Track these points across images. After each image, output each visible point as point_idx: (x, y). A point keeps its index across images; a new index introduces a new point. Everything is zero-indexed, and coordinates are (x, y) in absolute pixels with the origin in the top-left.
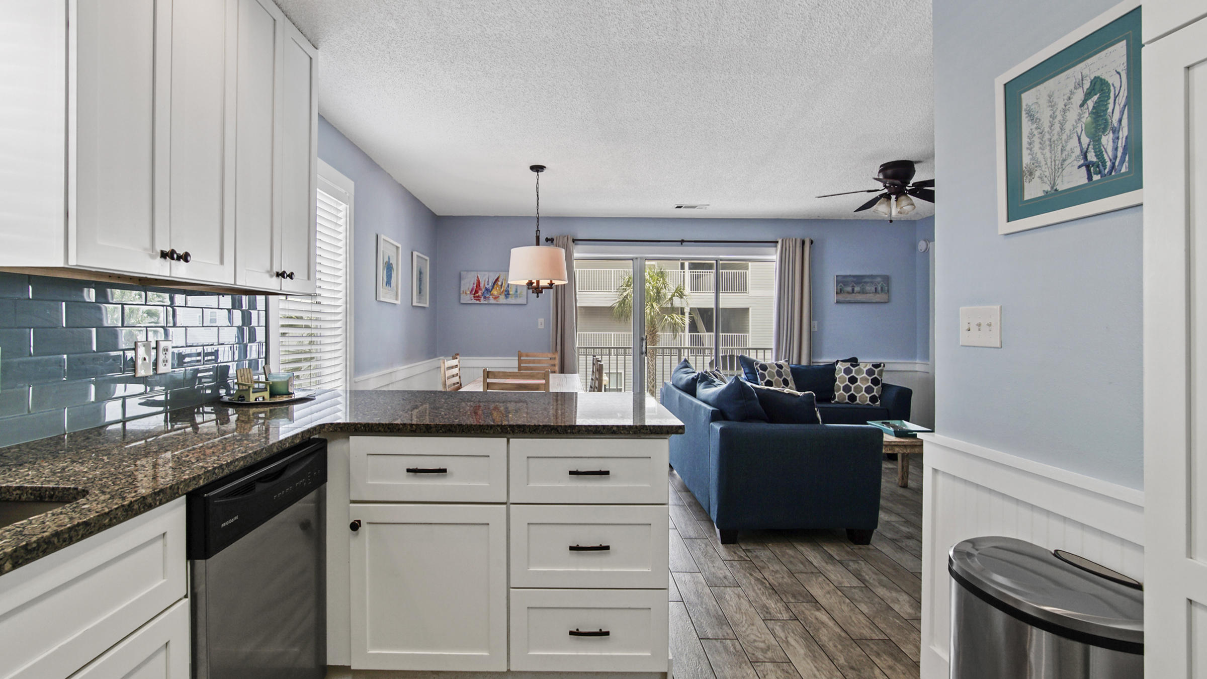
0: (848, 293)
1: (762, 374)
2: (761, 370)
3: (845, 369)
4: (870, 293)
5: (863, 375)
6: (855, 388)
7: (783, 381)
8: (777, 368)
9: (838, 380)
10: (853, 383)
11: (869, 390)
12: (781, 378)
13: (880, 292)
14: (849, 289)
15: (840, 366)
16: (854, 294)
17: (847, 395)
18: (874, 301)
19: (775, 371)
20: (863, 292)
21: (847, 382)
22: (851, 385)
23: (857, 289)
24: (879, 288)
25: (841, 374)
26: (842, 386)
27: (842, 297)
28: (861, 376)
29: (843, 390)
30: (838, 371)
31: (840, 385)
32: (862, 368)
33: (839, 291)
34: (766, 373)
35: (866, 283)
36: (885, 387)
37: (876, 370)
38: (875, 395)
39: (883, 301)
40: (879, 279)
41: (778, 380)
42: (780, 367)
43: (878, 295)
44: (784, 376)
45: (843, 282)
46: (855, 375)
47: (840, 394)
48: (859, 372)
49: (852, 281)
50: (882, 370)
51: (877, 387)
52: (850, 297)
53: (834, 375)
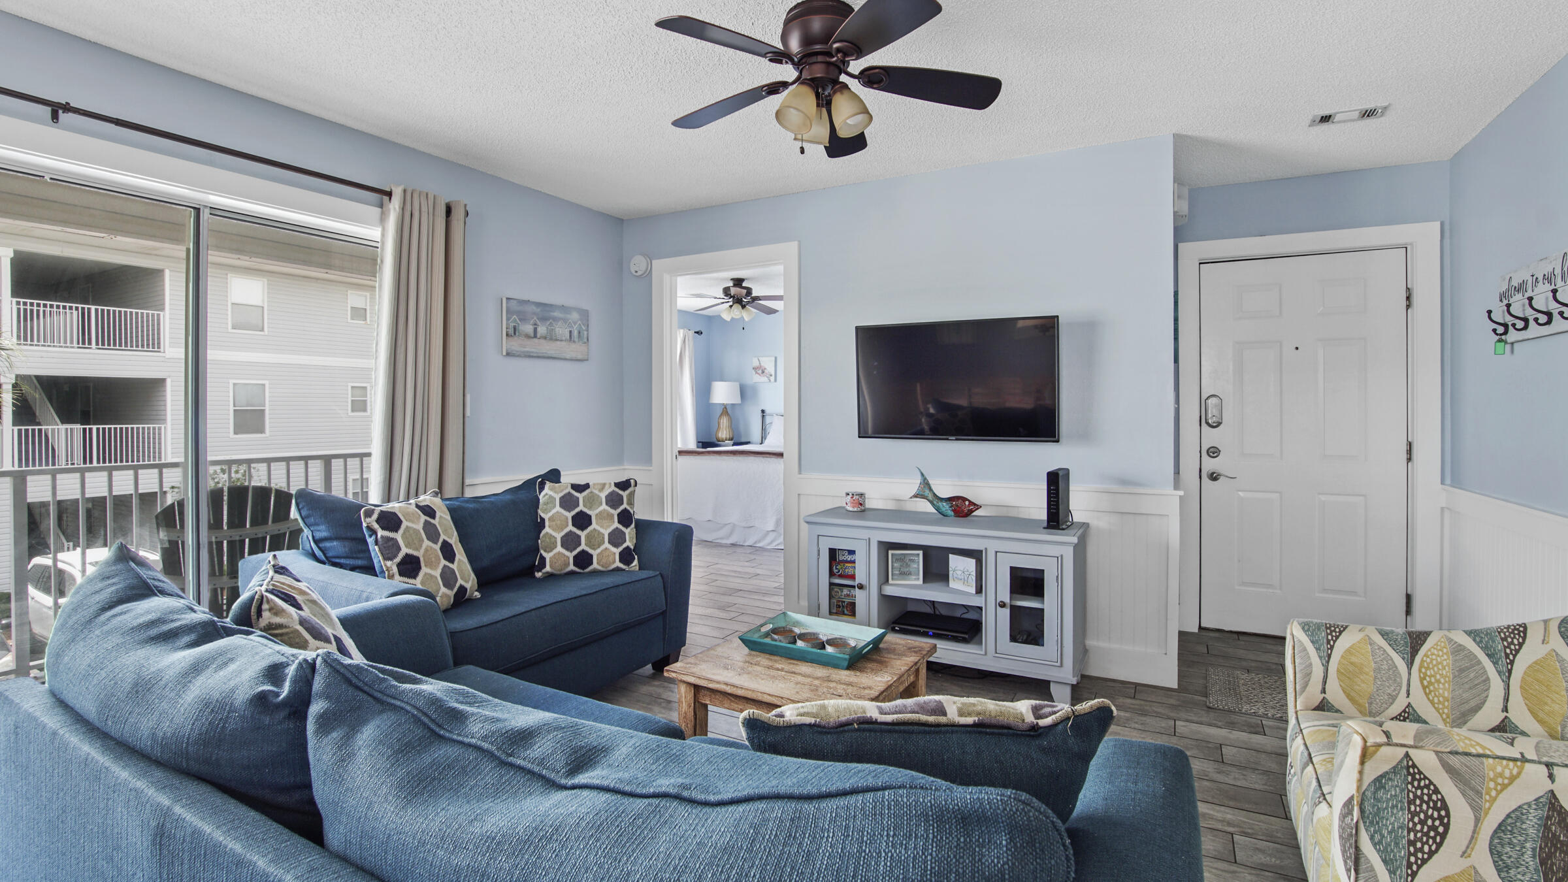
0: (528, 336)
1: (388, 540)
2: (383, 528)
3: (562, 499)
4: (561, 341)
5: (601, 508)
6: (587, 536)
7: (441, 549)
8: (423, 518)
9: (547, 523)
10: (582, 528)
11: (616, 538)
12: (436, 542)
13: (576, 340)
14: (528, 328)
15: (551, 493)
16: (535, 340)
17: (571, 555)
18: (568, 357)
19: (419, 526)
20: (550, 337)
21: (571, 528)
22: (578, 532)
23: (542, 330)
24: (575, 333)
25: (554, 511)
26: (558, 536)
27: (516, 344)
28: (597, 511)
29: (562, 546)
30: (546, 504)
31: (554, 534)
32: (596, 492)
33: (511, 331)
34: (398, 536)
35: (555, 319)
36: (643, 527)
37: (625, 494)
38: (628, 548)
39: (580, 357)
40: (575, 316)
41: (431, 547)
42: (429, 511)
43: (573, 346)
44: (443, 537)
45: (518, 313)
46: (585, 510)
47: (556, 556)
48: (592, 501)
49: (534, 313)
50: (632, 494)
51: (629, 529)
52: (532, 346)
53: (537, 512)
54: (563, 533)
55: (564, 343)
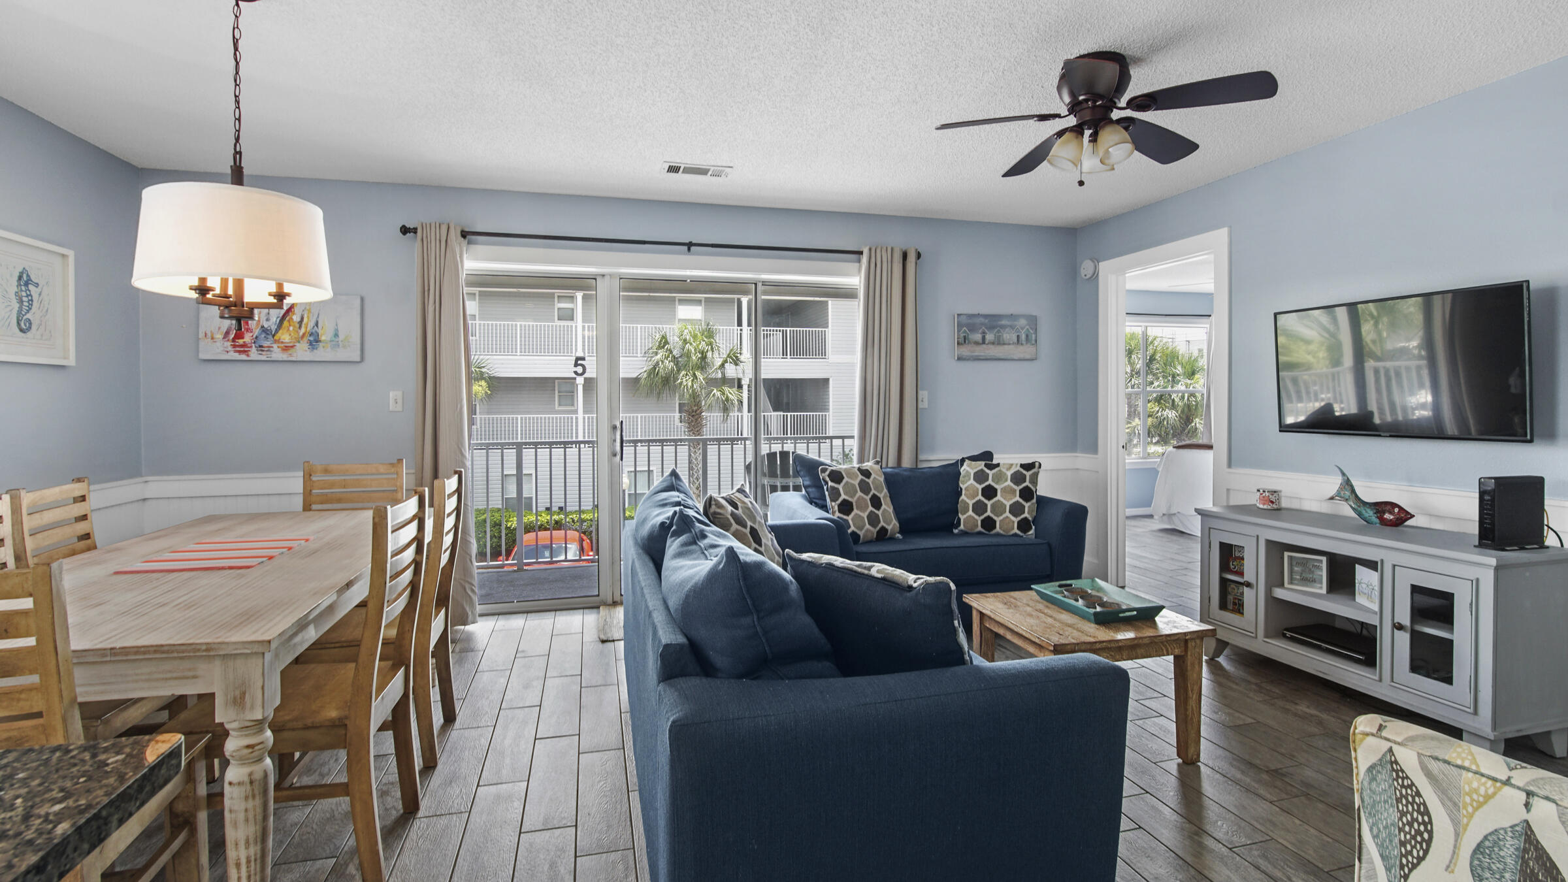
0: (977, 343)
1: (833, 488)
2: (832, 481)
3: (975, 474)
4: (1009, 344)
5: (1006, 484)
6: (992, 506)
7: (871, 499)
8: (860, 477)
9: (963, 492)
10: (989, 499)
11: (1016, 509)
12: (867, 494)
13: (1024, 342)
14: (978, 337)
15: (968, 469)
16: (984, 346)
17: (979, 519)
18: (1015, 358)
19: (856, 483)
20: (999, 342)
21: (980, 497)
22: (986, 501)
23: (990, 337)
24: (1023, 337)
25: (969, 483)
26: (971, 503)
27: (965, 351)
28: (1003, 486)
29: (973, 511)
30: (964, 477)
31: (968, 501)
32: (1004, 470)
33: (962, 340)
34: (840, 487)
35: (1003, 327)
36: (1043, 502)
37: (1028, 474)
38: (1026, 518)
39: (1028, 357)
40: (1023, 322)
41: (863, 498)
42: (866, 473)
43: (1021, 348)
44: (873, 491)
45: (967, 325)
46: (993, 484)
47: (968, 518)
48: (999, 478)
49: (982, 324)
50: (1036, 474)
51: (1029, 504)
52: (979, 351)
53: (958, 484)
54: (974, 501)
55: (1011, 346)
